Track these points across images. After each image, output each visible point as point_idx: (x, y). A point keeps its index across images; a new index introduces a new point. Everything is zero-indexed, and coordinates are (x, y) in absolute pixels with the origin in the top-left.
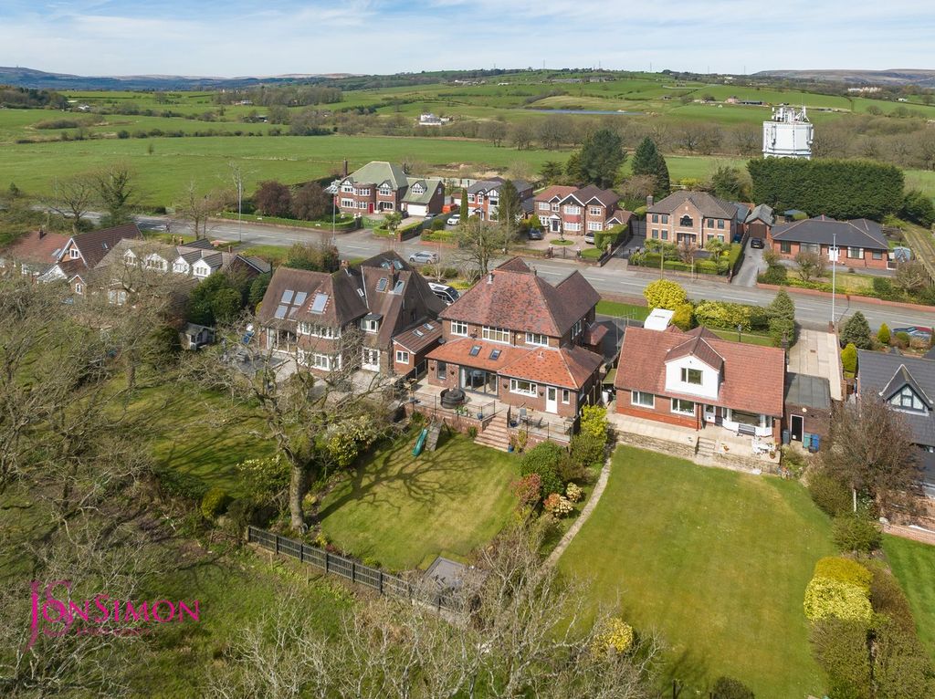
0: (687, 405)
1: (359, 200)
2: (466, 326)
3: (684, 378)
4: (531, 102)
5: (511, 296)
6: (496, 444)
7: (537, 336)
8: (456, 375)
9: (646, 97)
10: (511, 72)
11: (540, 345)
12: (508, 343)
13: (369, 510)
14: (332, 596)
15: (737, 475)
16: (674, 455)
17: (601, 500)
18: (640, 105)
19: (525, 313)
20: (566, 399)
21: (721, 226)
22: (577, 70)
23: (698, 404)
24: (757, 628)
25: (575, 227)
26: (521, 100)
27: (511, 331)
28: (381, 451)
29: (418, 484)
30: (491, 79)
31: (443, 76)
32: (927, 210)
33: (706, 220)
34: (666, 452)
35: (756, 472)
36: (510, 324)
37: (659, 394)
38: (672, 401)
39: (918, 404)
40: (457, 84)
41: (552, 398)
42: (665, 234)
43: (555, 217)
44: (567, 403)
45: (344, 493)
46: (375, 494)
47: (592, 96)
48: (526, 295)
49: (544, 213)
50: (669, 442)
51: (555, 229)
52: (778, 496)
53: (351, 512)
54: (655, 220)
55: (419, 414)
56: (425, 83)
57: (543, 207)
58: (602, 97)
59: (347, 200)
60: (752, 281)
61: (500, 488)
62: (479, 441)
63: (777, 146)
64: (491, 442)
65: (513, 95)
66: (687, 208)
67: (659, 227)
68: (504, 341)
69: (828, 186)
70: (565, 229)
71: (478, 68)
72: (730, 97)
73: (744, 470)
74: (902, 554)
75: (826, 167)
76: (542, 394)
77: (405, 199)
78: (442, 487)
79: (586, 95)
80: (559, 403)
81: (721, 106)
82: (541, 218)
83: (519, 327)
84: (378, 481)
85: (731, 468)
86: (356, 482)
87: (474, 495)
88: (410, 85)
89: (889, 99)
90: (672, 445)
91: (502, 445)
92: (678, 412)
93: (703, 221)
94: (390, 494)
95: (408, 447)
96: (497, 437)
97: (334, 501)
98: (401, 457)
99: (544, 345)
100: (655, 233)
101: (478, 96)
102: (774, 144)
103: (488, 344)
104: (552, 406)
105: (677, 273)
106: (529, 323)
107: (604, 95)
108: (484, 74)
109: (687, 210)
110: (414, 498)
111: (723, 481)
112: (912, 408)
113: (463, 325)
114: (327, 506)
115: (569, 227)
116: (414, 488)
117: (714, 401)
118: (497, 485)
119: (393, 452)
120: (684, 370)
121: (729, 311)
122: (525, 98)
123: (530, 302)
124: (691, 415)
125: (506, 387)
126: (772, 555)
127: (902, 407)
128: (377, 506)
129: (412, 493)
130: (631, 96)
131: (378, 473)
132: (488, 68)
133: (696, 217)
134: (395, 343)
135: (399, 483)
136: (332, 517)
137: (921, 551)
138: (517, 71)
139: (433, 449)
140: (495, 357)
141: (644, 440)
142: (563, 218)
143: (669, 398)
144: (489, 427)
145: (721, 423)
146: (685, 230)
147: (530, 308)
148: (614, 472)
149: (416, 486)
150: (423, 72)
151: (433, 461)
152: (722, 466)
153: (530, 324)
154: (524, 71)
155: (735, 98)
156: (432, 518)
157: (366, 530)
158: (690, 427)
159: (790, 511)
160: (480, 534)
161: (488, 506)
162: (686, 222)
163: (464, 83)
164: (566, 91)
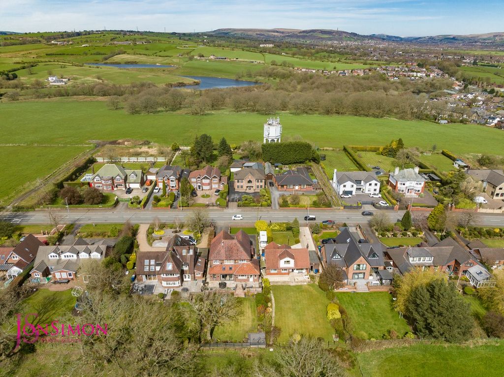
0: (286, 270)
1: (107, 185)
2: (219, 261)
3: (285, 264)
4: (106, 59)
5: (231, 249)
6: (241, 295)
7: (242, 260)
8: (220, 277)
9: (168, 54)
12: (233, 263)
15: (301, 286)
17: (275, 304)
18: (167, 60)
19: (237, 254)
21: (261, 182)
23: (288, 269)
24: (320, 325)
25: (208, 187)
26: (100, 57)
27: (234, 260)
33: (257, 180)
35: (305, 283)
36: (233, 258)
37: (278, 268)
38: (282, 269)
39: (339, 257)
40: (54, 44)
42: (242, 187)
43: (199, 184)
44: (256, 278)
47: (140, 54)
49: (194, 183)
51: (199, 188)
52: (312, 289)
53: (218, 330)
54: (238, 182)
57: (193, 180)
58: (146, 55)
59: (99, 185)
60: (277, 206)
61: (250, 309)
62: (236, 296)
64: (239, 295)
65: (95, 54)
67: (240, 184)
68: (231, 263)
70: (204, 188)
72: (211, 55)
73: (303, 284)
74: (340, 296)
76: (248, 278)
77: (128, 181)
79: (137, 54)
80: (253, 279)
81: (208, 61)
82: (193, 185)
83: (237, 258)
85: (299, 284)
87: (245, 313)
89: (279, 54)
90: (284, 282)
92: (284, 272)
93: (255, 181)
96: (240, 293)
99: (245, 262)
100: (238, 187)
102: (268, 135)
103: (227, 265)
104: (251, 279)
105: (255, 208)
106: (239, 257)
107: (147, 53)
109: (250, 177)
111: (299, 288)
112: (338, 258)
113: (217, 261)
115: (205, 188)
117: (292, 267)
118: (248, 308)
120: (285, 261)
121: (280, 226)
122: (103, 56)
123: (238, 250)
125: (237, 277)
126: (316, 306)
127: (336, 258)
128: (223, 326)
130: (161, 54)
133: (253, 180)
134: (195, 271)
137: (343, 294)
140: (231, 268)
142: (203, 184)
144: (237, 291)
145: (293, 272)
146: (250, 185)
148: (274, 294)
152: (297, 284)
155: (214, 55)
156: (240, 324)
157: (226, 333)
158: (287, 274)
159: (316, 293)
161: (250, 315)
162: (250, 182)
163: (59, 43)
164: (125, 50)
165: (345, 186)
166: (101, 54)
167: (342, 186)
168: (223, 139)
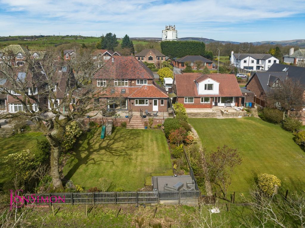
0: (207, 99)
2: (106, 81)
3: (206, 89)
4: (56, 46)
5: (126, 66)
6: (138, 127)
7: (142, 81)
10: (47, 36)
11: (144, 84)
12: (128, 86)
13: (96, 167)
14: (108, 217)
16: (208, 118)
19: (134, 72)
20: (162, 103)
22: (72, 36)
23: (211, 98)
27: (129, 80)
28: (82, 141)
29: (114, 149)
30: (40, 39)
31: (19, 38)
32: (211, 55)
33: (157, 57)
34: (205, 117)
35: (240, 117)
36: (129, 77)
37: (197, 96)
38: (201, 99)
40: (25, 40)
41: (155, 104)
44: (163, 105)
45: (74, 163)
46: (93, 159)
48: (132, 64)
50: (206, 113)
53: (85, 171)
55: (93, 122)
56: (11, 40)
57: (95, 58)
61: (155, 142)
62: (129, 128)
63: (167, 38)
64: (135, 127)
66: (151, 54)
68: (126, 86)
69: (185, 49)
71: (33, 35)
73: (235, 117)
75: (184, 43)
76: (151, 104)
78: (126, 148)
80: (159, 106)
83: (133, 77)
84: (90, 153)
85: (231, 117)
86: (78, 156)
88: (4, 41)
90: (207, 114)
91: (141, 127)
92: (204, 103)
93: (156, 58)
94: (102, 157)
95: (95, 137)
96: (137, 124)
97: (70, 168)
98: (95, 141)
99: (145, 84)
101: (35, 44)
102: (166, 38)
103: (118, 88)
104: (156, 108)
108: (36, 37)
110: (117, 155)
112: (278, 87)
113: (103, 81)
114: (67, 172)
116: (112, 151)
117: (218, 95)
118: (152, 141)
119: (89, 140)
120: (206, 85)
122: (55, 44)
123: (135, 67)
124: (208, 103)
125: (133, 104)
127: (275, 87)
128: (99, 164)
129: (114, 154)
131: (88, 150)
132: (38, 35)
133: (154, 56)
135: (103, 151)
136: (75, 176)
138: (49, 36)
139: (110, 134)
140: (124, 92)
141: (196, 114)
143: (200, 98)
144: (131, 121)
145: (217, 105)
146: (150, 62)
147: (136, 69)
149: (113, 150)
150: (10, 36)
151: (113, 139)
152: (227, 117)
153: (138, 76)
154: (51, 36)
156: (133, 161)
157: (101, 176)
158: (208, 108)
160: (163, 162)
161: (156, 150)
162: (151, 58)
163: (28, 40)
164: (69, 42)
165: (245, 62)
166: (54, 44)
167: (242, 61)
168: (126, 35)
